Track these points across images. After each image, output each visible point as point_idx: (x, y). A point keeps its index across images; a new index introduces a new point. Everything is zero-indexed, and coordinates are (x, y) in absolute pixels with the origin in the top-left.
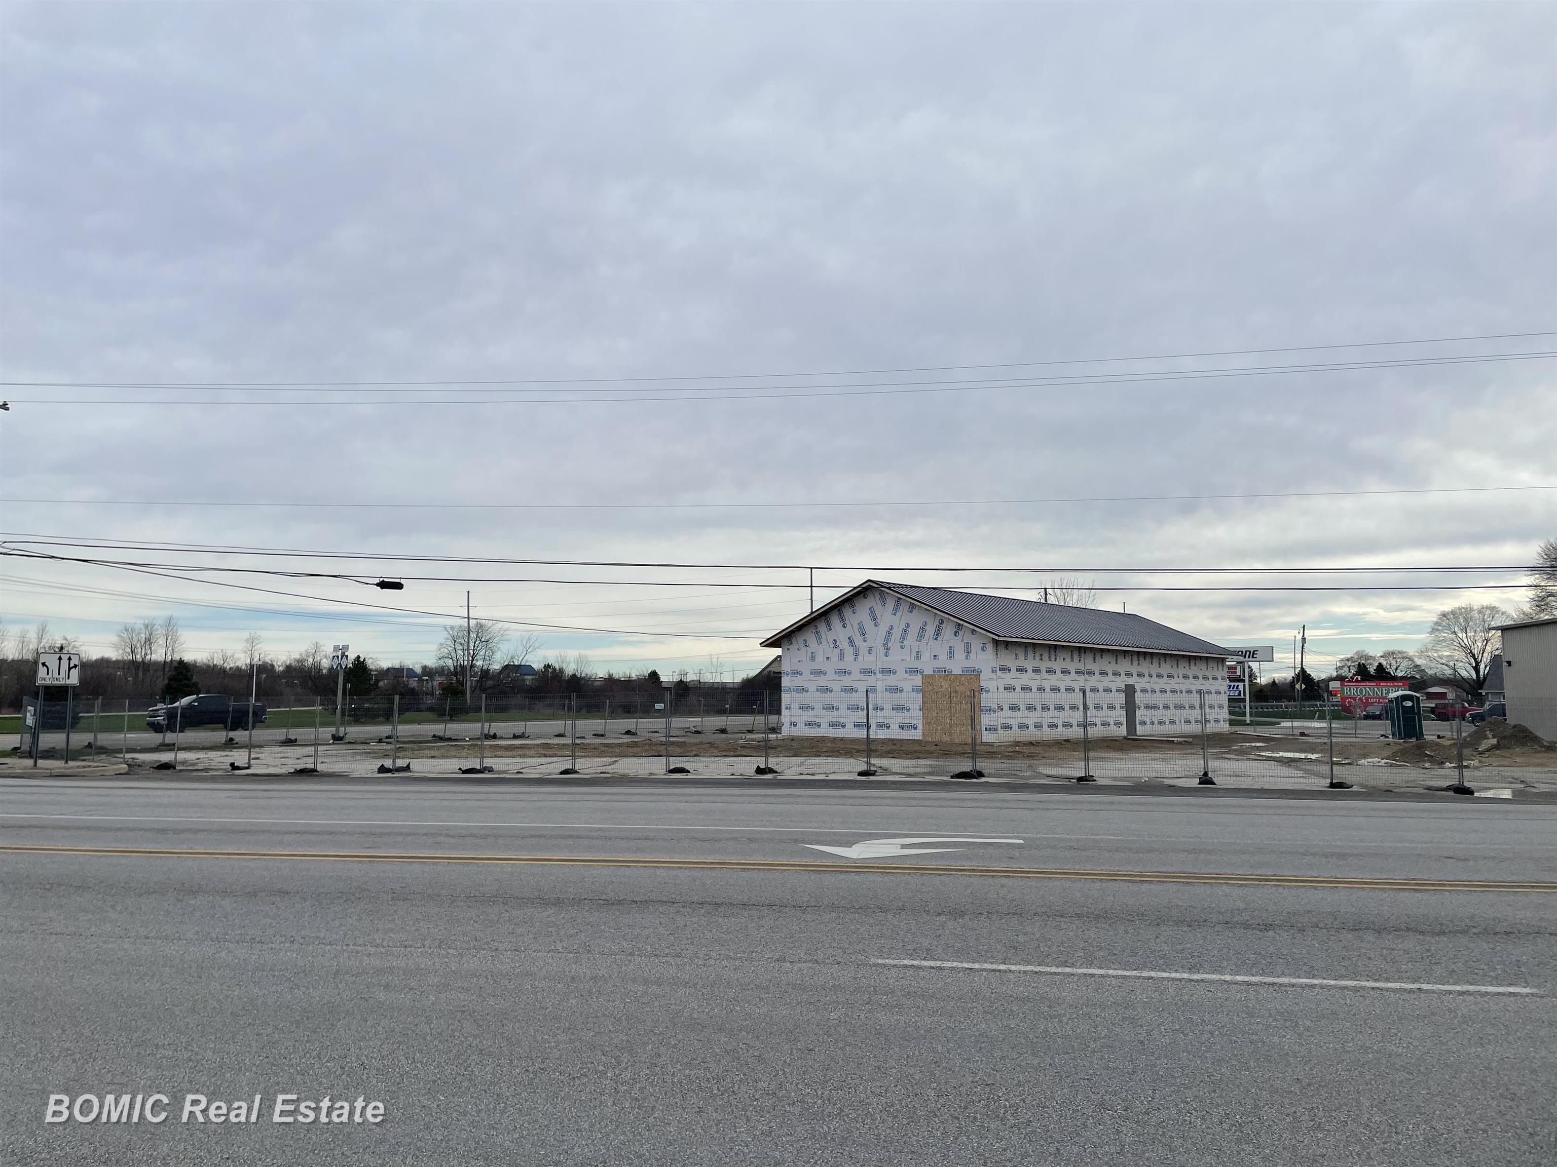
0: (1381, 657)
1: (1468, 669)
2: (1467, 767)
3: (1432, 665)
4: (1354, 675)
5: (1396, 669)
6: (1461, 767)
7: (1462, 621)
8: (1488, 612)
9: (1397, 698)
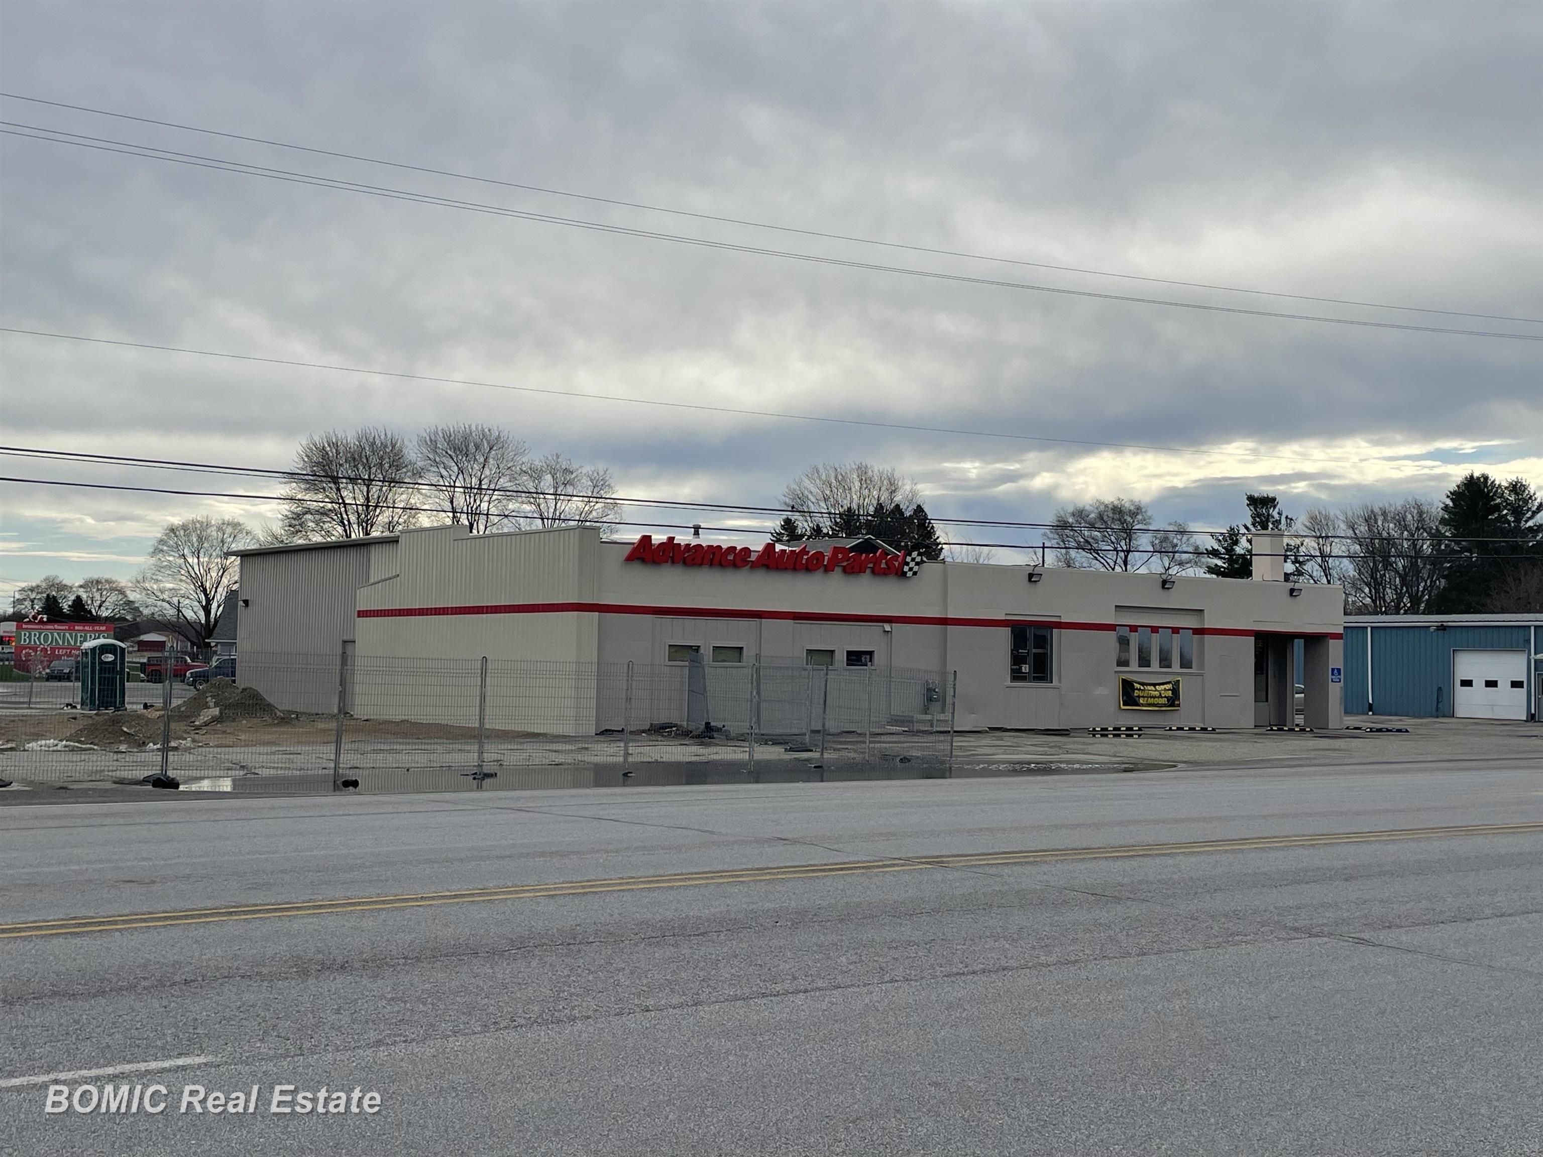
0: (81, 586)
1: (195, 609)
2: (176, 749)
3: (150, 601)
4: (39, 613)
5: (100, 606)
6: (165, 750)
7: (195, 540)
8: (229, 530)
9: (93, 649)
